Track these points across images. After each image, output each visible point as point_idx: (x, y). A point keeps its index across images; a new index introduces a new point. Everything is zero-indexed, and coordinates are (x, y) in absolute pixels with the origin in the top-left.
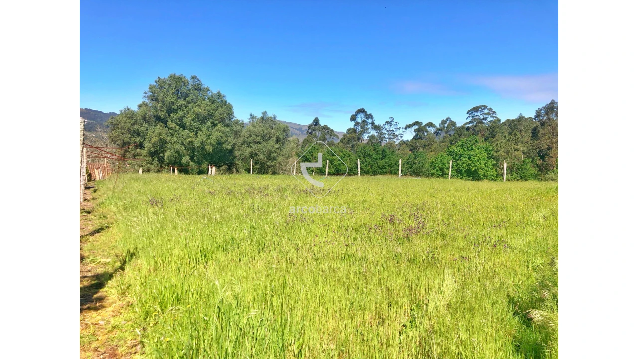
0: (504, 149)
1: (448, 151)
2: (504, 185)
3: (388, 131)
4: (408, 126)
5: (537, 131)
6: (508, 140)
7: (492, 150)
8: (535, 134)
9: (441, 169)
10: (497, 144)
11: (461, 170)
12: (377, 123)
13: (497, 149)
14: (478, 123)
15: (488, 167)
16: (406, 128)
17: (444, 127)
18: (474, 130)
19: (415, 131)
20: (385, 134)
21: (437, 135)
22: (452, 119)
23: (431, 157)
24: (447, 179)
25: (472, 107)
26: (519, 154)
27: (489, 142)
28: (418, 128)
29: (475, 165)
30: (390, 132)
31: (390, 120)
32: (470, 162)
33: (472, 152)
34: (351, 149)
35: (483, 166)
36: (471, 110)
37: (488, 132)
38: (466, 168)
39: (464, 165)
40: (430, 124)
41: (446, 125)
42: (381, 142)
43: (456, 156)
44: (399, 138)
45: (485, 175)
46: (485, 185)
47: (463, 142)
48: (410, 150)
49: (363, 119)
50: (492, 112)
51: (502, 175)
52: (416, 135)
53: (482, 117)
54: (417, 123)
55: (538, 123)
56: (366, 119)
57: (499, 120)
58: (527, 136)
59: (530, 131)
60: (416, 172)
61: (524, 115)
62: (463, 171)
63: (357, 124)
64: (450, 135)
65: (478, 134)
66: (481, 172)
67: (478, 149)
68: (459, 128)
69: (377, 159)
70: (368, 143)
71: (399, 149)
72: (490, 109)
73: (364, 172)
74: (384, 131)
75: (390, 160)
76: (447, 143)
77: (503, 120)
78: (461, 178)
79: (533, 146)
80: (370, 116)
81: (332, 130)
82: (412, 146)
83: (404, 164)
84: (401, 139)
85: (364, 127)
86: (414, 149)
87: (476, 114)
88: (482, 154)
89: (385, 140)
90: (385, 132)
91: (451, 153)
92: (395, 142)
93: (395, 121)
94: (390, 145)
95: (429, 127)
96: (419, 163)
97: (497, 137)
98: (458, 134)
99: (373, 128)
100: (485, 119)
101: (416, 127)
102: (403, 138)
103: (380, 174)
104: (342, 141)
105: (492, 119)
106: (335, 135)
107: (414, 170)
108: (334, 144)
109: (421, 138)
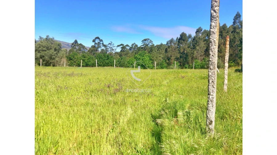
0: (155, 56)
1: (134, 57)
2: (155, 71)
3: (110, 47)
4: (118, 46)
6: (157, 53)
7: (151, 57)
8: (166, 51)
9: (132, 64)
10: (153, 54)
12: (105, 44)
13: (153, 56)
14: (146, 46)
16: (117, 47)
17: (133, 47)
18: (144, 48)
19: (121, 48)
20: (108, 49)
21: (130, 50)
22: (136, 44)
23: (128, 59)
25: (144, 39)
26: (161, 58)
27: (150, 54)
29: (145, 63)
30: (111, 48)
31: (110, 43)
32: (143, 61)
33: (143, 58)
34: (93, 55)
35: (148, 63)
36: (143, 40)
37: (150, 50)
40: (127, 45)
41: (134, 46)
42: (107, 52)
44: (115, 50)
45: (148, 67)
47: (140, 53)
48: (119, 56)
49: (98, 41)
50: (151, 42)
51: (154, 67)
52: (122, 50)
53: (147, 43)
54: (122, 45)
55: (167, 47)
56: (100, 42)
57: (154, 45)
58: (164, 51)
59: (165, 49)
61: (162, 43)
63: (96, 44)
64: (135, 50)
65: (146, 50)
67: (146, 56)
68: (139, 47)
69: (105, 60)
70: (101, 52)
71: (115, 56)
72: (151, 40)
73: (99, 65)
74: (108, 47)
75: (111, 60)
76: (134, 54)
79: (165, 55)
80: (102, 40)
81: (84, 46)
82: (120, 54)
83: (117, 62)
84: (115, 51)
85: (99, 45)
86: (121, 56)
87: (145, 42)
88: (148, 59)
89: (109, 52)
90: (109, 48)
91: (136, 58)
92: (113, 52)
93: (113, 43)
94: (111, 54)
95: (127, 47)
96: (123, 62)
97: (153, 52)
98: (138, 50)
99: (103, 46)
100: (149, 44)
101: (122, 46)
102: (116, 51)
103: (106, 66)
104: (89, 51)
105: (151, 44)
106: (85, 48)
107: (121, 65)
108: (85, 52)
109: (124, 51)
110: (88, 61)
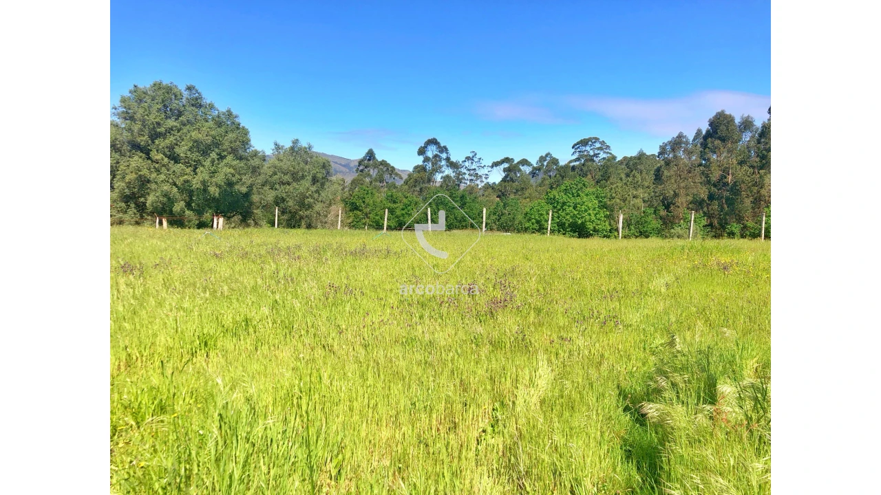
0: (619, 196)
1: (547, 199)
2: (619, 243)
3: (469, 170)
4: (496, 164)
5: (661, 173)
6: (625, 184)
7: (605, 197)
8: (658, 176)
9: (538, 222)
10: (611, 189)
11: (564, 224)
12: (453, 159)
13: (611, 195)
14: (586, 160)
15: (599, 219)
16: (492, 167)
17: (543, 165)
18: (581, 170)
19: (505, 170)
20: (465, 174)
21: (533, 177)
22: (554, 156)
23: (525, 205)
24: (545, 236)
25: (579, 140)
26: (638, 202)
27: (601, 187)
28: (509, 167)
29: (582, 218)
30: (472, 172)
31: (471, 155)
32: (576, 213)
33: (578, 200)
34: (420, 195)
35: (593, 218)
36: (578, 143)
37: (600, 174)
38: (571, 220)
39: (568, 217)
40: (525, 162)
41: (545, 163)
42: (459, 185)
43: (558, 204)
44: (484, 179)
45: (595, 230)
46: (594, 243)
47: (567, 187)
48: (497, 197)
49: (435, 153)
50: (604, 147)
51: (617, 230)
52: (506, 177)
53: (592, 153)
54: (507, 160)
55: (663, 163)
56: (438, 153)
57: (614, 158)
59: (652, 172)
60: (505, 228)
61: (644, 152)
62: (567, 225)
63: (426, 160)
64: (550, 176)
65: (586, 175)
66: (590, 226)
67: (587, 195)
68: (562, 167)
70: (441, 186)
71: (483, 195)
72: (603, 143)
74: (463, 170)
75: (472, 210)
76: (546, 187)
77: (619, 158)
78: (564, 234)
79: (656, 192)
80: (444, 149)
81: (393, 167)
82: (500, 191)
83: (490, 215)
84: (485, 181)
85: (436, 164)
86: (503, 194)
87: (584, 148)
88: (592, 203)
89: (465, 183)
90: (465, 171)
91: (552, 201)
92: (478, 185)
93: (478, 156)
94: (471, 190)
95: (523, 165)
96: (509, 214)
97: (611, 180)
98: (561, 175)
99: (448, 166)
100: (597, 155)
101: (506, 165)
102: (489, 180)
104: (406, 183)
105: (605, 156)
106: (397, 174)
107: (503, 224)
108: (395, 187)
109: (512, 180)
110: (404, 212)
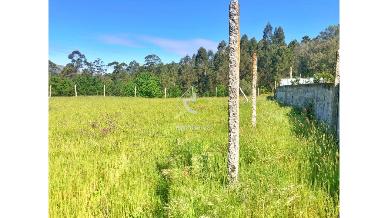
0: (165, 80)
1: (135, 81)
2: (165, 100)
4: (110, 65)
5: (181, 71)
6: (167, 75)
7: (159, 81)
9: (131, 91)
10: (162, 77)
11: (143, 92)
12: (88, 61)
13: (162, 80)
14: (151, 64)
15: (157, 90)
16: (108, 66)
17: (132, 66)
18: (149, 68)
19: (114, 67)
20: (95, 68)
21: (128, 71)
22: (137, 62)
23: (125, 84)
24: (134, 98)
25: (147, 56)
26: (172, 82)
27: (157, 76)
28: (117, 66)
29: (150, 89)
30: (98, 68)
31: (97, 60)
32: (147, 87)
33: (148, 82)
34: (71, 78)
35: (155, 89)
36: (147, 57)
37: (157, 70)
38: (146, 90)
39: (144, 89)
40: (124, 64)
41: (133, 65)
42: (92, 74)
43: (139, 83)
44: (104, 71)
45: (156, 95)
46: (156, 100)
47: (143, 76)
48: (112, 80)
49: (78, 58)
50: (158, 59)
51: (164, 94)
52: (115, 70)
53: (153, 62)
54: (115, 63)
55: (181, 67)
56: (80, 58)
57: (163, 64)
58: (177, 73)
59: (178, 70)
60: (115, 94)
61: (174, 62)
62: (144, 92)
63: (74, 61)
64: (136, 71)
65: (151, 71)
66: (153, 93)
67: (152, 79)
68: (141, 67)
69: (89, 85)
70: (82, 74)
71: (104, 79)
72: (157, 57)
73: (80, 94)
74: (94, 67)
75: (99, 86)
76: (134, 76)
77: (165, 64)
78: (143, 96)
79: (179, 79)
80: (83, 56)
81: (54, 64)
82: (113, 77)
83: (108, 88)
85: (79, 63)
86: (114, 79)
87: (150, 59)
88: (154, 83)
89: (95, 73)
90: (95, 67)
91: (137, 82)
92: (102, 74)
93: (101, 60)
94: (98, 76)
95: (123, 66)
96: (117, 88)
97: (162, 73)
98: (140, 71)
99: (85, 65)
100: (155, 62)
101: (115, 65)
102: (107, 72)
103: (92, 95)
104: (63, 72)
105: (159, 63)
106: (57, 68)
107: (114, 92)
108: (56, 74)
109: (118, 72)
110: (62, 87)
